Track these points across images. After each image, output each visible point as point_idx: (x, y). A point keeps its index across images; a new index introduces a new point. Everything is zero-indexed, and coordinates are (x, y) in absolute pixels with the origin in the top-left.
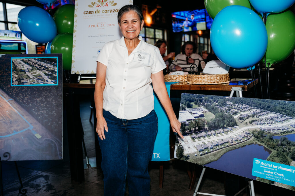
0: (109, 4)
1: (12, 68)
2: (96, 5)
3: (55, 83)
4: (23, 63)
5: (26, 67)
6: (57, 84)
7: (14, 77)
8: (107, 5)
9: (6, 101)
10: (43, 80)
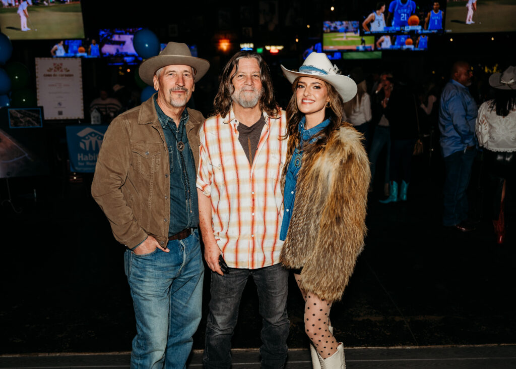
0: (63, 70)
1: (9, 116)
2: (53, 71)
3: (40, 125)
4: (17, 112)
5: (19, 115)
6: (42, 126)
7: (11, 122)
8: (62, 71)
9: (8, 138)
10: (32, 124)
